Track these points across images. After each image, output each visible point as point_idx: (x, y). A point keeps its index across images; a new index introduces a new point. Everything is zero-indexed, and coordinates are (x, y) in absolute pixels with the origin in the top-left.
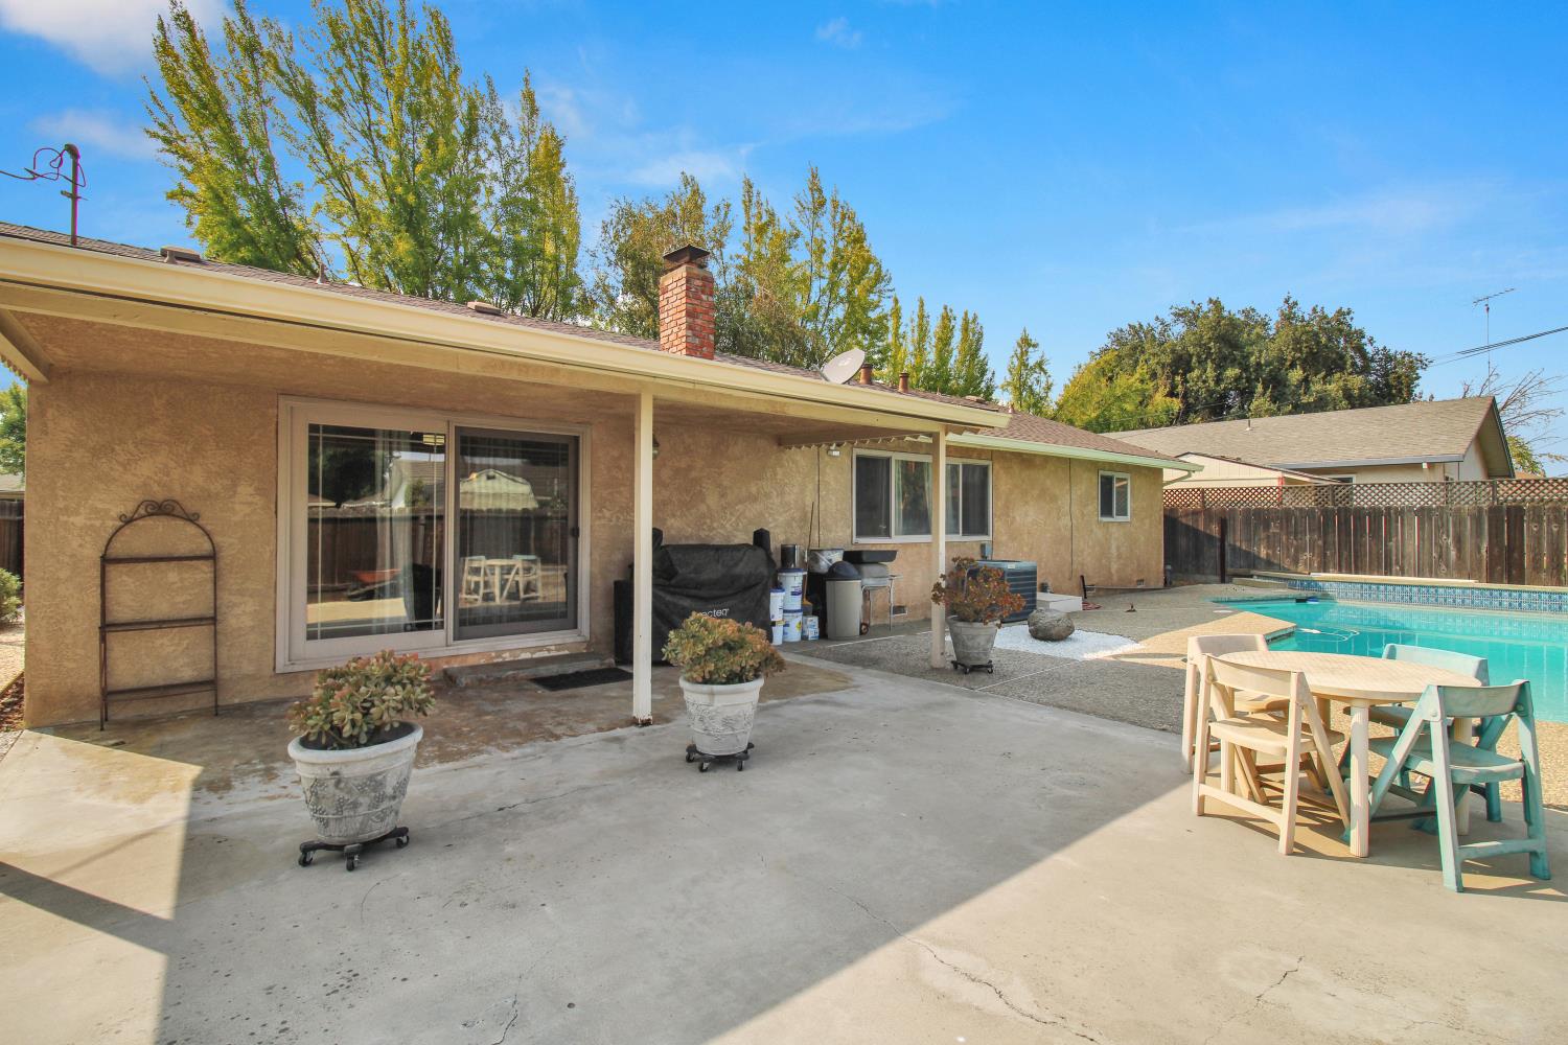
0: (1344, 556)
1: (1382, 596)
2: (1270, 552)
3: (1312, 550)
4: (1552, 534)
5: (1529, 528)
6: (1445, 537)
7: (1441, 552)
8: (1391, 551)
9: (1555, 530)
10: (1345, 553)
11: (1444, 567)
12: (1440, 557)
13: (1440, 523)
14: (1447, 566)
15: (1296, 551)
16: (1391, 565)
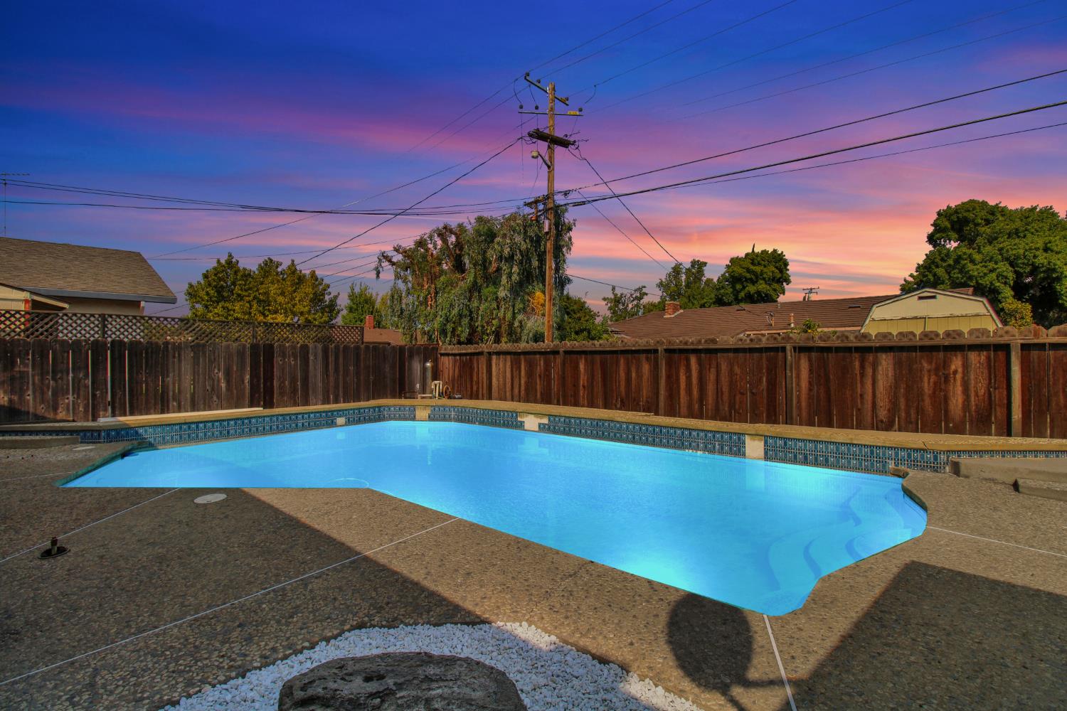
0: (118, 396)
1: (201, 435)
2: (16, 398)
3: (77, 390)
4: (291, 366)
5: (278, 360)
6: (216, 371)
7: (213, 385)
8: (168, 387)
9: (293, 363)
10: (119, 393)
11: (215, 398)
12: (213, 389)
13: (212, 357)
14: (218, 397)
15: (55, 394)
16: (168, 401)
